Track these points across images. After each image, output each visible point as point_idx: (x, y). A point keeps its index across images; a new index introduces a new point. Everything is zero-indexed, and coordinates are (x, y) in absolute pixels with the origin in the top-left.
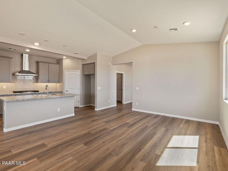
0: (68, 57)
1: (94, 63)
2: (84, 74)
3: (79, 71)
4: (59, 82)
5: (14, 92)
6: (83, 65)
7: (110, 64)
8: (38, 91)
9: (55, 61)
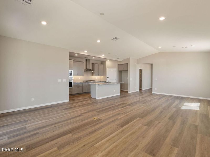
0: (111, 60)
1: (128, 64)
2: (119, 70)
3: (116, 68)
4: (103, 76)
5: (83, 81)
6: (118, 64)
7: (136, 64)
8: (95, 81)
9: (100, 62)
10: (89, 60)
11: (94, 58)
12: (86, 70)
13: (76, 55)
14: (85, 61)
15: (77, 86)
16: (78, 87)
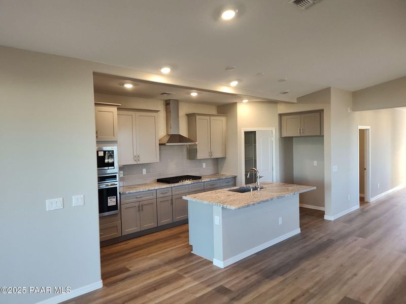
0: (254, 100)
1: (319, 112)
2: (285, 136)
3: (274, 129)
6: (280, 115)
7: (349, 110)
9: (214, 109)
10: (177, 102)
11: (194, 94)
12: (167, 139)
13: (129, 86)
14: (161, 107)
15: (137, 204)
16: (140, 208)
